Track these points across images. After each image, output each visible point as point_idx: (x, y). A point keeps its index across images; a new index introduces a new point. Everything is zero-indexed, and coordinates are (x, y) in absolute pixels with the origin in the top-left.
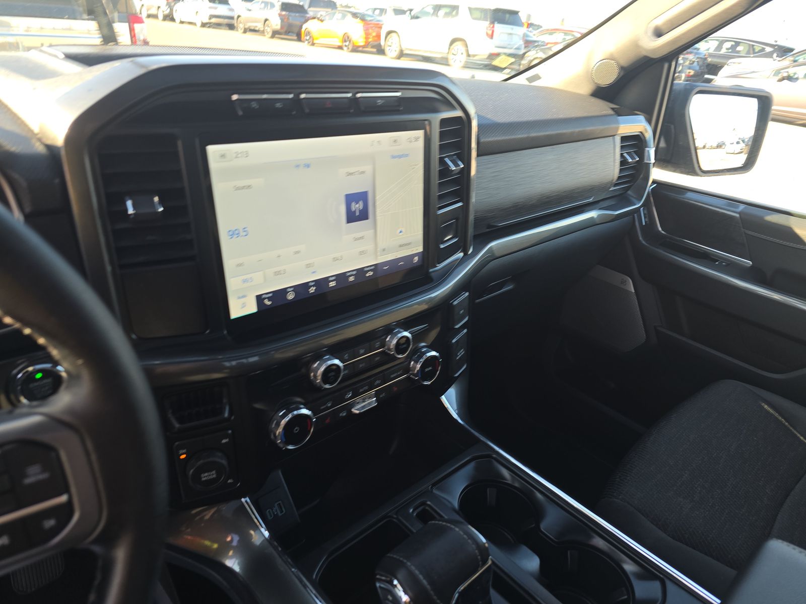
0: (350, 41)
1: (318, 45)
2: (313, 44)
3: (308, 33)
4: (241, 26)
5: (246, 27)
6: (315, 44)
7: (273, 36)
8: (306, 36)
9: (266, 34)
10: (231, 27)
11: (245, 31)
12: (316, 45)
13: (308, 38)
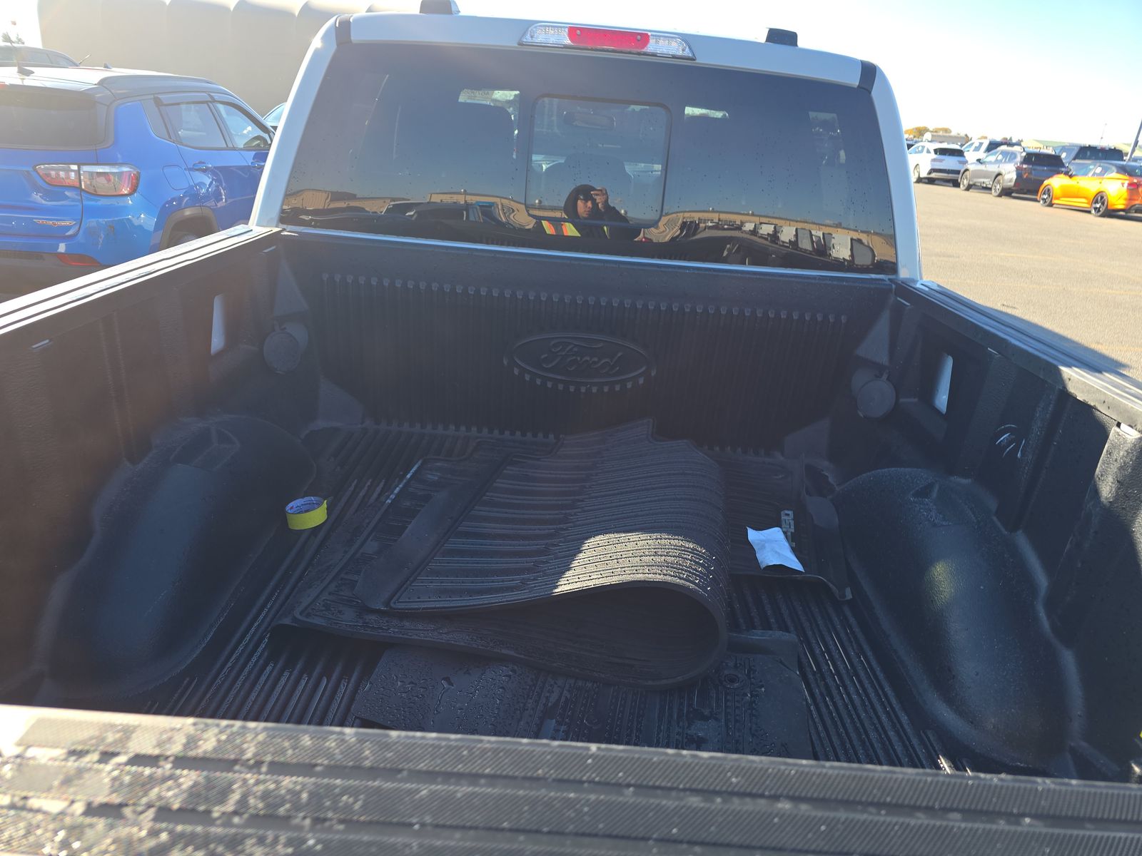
0: (1103, 204)
1: (1058, 206)
2: (1051, 205)
3: (1048, 191)
4: (966, 182)
5: (971, 183)
6: (1053, 204)
7: (1000, 196)
8: (1044, 194)
9: (993, 191)
10: (956, 184)
11: (969, 188)
12: (1054, 206)
13: (1045, 197)
